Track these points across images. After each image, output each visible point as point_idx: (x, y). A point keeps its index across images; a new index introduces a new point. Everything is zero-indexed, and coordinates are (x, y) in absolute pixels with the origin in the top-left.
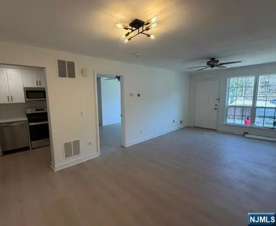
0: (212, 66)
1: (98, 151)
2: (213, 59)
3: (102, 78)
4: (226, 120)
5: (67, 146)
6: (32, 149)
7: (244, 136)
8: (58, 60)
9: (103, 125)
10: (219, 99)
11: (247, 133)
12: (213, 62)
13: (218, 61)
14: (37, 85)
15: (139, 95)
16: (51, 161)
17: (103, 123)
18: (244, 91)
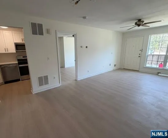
0: (139, 25)
1: (60, 83)
2: (140, 20)
3: (64, 37)
4: (146, 65)
5: (40, 79)
6: (22, 80)
7: (158, 75)
8: (31, 23)
9: (65, 67)
10: (142, 50)
11: (160, 73)
12: (139, 22)
13: (143, 22)
14: (23, 41)
15: (87, 47)
16: (31, 88)
17: (65, 66)
18: (160, 45)
